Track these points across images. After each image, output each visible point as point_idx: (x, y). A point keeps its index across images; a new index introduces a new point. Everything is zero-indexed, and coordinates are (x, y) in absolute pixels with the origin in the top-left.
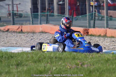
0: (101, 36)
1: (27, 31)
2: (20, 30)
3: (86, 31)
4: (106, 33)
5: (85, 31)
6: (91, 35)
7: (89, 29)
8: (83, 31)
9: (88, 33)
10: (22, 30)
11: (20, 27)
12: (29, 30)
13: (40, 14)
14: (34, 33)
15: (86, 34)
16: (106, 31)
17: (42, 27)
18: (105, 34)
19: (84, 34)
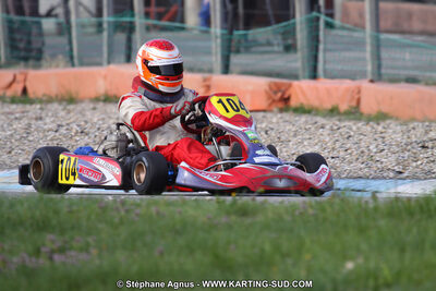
0: (339, 113)
1: (44, 95)
2: (18, 88)
3: (279, 95)
4: (359, 101)
5: (276, 93)
6: (301, 110)
7: (290, 85)
8: (266, 92)
9: (286, 100)
10: (25, 91)
11: (19, 78)
12: (54, 90)
13: (109, 23)
14: (70, 100)
15: (281, 105)
16: (359, 92)
17: (105, 77)
18: (354, 103)
19: (270, 105)
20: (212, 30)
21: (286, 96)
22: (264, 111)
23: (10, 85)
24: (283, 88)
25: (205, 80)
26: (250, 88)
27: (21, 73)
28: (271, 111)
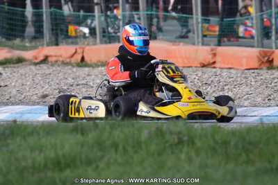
2: (79, 57)
3: (266, 58)
5: (264, 57)
7: (273, 52)
8: (257, 56)
9: (271, 61)
11: (79, 51)
15: (267, 65)
19: (260, 65)
20: (194, 16)
21: (271, 59)
22: (257, 69)
23: (73, 56)
24: (268, 55)
25: (212, 50)
26: (246, 54)
27: (80, 48)
28: (261, 69)
